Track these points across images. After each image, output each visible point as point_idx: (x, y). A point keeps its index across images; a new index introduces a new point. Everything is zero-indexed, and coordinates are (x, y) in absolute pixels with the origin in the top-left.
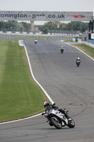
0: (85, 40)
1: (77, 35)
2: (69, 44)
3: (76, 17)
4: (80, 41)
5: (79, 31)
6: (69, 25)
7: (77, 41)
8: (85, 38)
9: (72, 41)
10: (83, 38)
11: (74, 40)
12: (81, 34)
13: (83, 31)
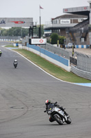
0: (26, 45)
1: (18, 41)
2: (10, 49)
3: (17, 22)
4: (20, 46)
5: (19, 37)
6: (10, 30)
7: (17, 46)
8: (26, 43)
9: (13, 46)
10: (24, 43)
11: (15, 45)
12: (21, 39)
13: (24, 36)
